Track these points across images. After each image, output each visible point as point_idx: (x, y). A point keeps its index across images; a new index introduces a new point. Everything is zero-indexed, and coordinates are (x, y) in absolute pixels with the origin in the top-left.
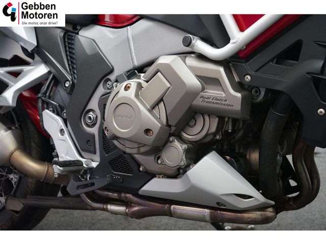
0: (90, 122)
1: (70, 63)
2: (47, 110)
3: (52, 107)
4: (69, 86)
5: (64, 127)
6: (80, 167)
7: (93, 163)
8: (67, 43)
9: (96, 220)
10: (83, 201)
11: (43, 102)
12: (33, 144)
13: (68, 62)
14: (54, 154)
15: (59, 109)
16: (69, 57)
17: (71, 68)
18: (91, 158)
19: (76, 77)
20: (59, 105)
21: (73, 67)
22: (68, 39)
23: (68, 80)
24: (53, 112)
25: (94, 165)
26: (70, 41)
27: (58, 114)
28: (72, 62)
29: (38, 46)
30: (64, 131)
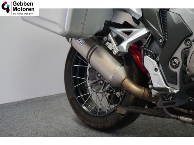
0: (174, 65)
1: (163, 28)
2: (147, 56)
3: (150, 54)
4: (162, 42)
5: (157, 67)
6: (167, 92)
7: (174, 90)
8: (161, 16)
9: (165, 124)
10: (164, 112)
11: (145, 51)
12: (134, 75)
13: (162, 27)
14: (149, 82)
15: (154, 56)
16: (162, 24)
17: (163, 31)
18: (173, 87)
19: (167, 37)
20: (155, 53)
21: (165, 31)
22: (162, 13)
23: (161, 39)
24: (151, 57)
25: (175, 91)
26: (163, 15)
27: (153, 59)
28: (164, 27)
29: (142, 17)
30: (157, 69)
